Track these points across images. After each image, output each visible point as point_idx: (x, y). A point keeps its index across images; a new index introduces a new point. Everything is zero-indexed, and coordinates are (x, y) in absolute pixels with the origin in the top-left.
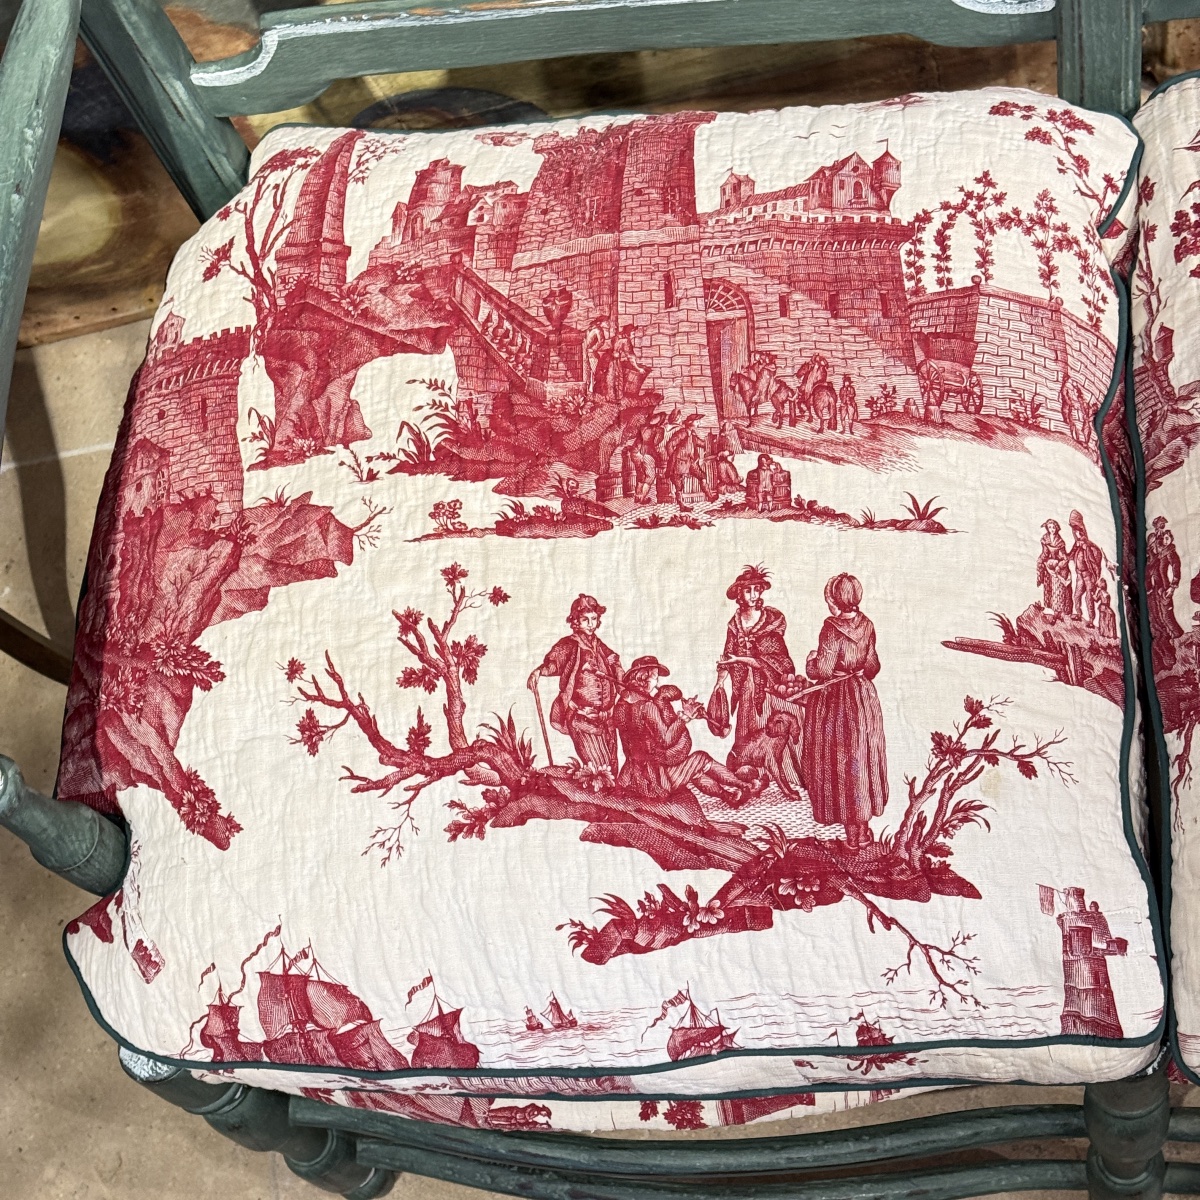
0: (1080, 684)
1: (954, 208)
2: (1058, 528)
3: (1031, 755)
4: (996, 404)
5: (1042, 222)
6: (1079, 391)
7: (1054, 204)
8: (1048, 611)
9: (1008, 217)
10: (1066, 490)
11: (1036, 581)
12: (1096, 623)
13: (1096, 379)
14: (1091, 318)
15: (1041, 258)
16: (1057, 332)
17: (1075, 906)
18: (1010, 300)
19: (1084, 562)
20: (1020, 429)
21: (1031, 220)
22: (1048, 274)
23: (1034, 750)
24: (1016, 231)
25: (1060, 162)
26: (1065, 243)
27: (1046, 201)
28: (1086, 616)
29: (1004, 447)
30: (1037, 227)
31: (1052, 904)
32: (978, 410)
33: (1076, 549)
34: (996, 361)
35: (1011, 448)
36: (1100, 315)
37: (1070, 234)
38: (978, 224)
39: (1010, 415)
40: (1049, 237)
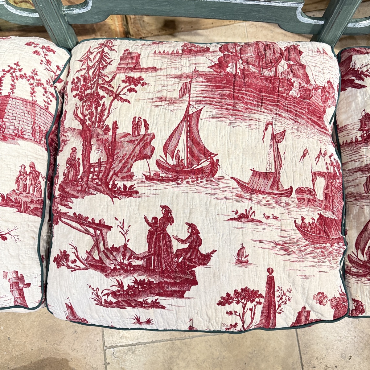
0: (25, 212)
1: (6, 71)
2: (25, 167)
3: (6, 234)
4: (10, 130)
5: (33, 78)
6: (39, 127)
7: (37, 73)
8: (17, 192)
9: (23, 76)
10: (30, 156)
11: (14, 183)
12: (35, 194)
13: (46, 124)
14: (45, 106)
15: (31, 88)
16: (33, 110)
17: (15, 275)
18: (19, 100)
19: (33, 177)
20: (16, 138)
21: (30, 77)
22: (33, 93)
23: (7, 232)
24: (25, 80)
25: (41, 60)
26: (40, 84)
27: (35, 72)
28: (31, 192)
29: (10, 143)
30: (31, 79)
31: (7, 276)
32: (3, 132)
33: (30, 173)
34: (11, 118)
35: (13, 144)
36: (49, 106)
37: (41, 82)
38: (13, 77)
39: (13, 134)
40: (34, 82)
